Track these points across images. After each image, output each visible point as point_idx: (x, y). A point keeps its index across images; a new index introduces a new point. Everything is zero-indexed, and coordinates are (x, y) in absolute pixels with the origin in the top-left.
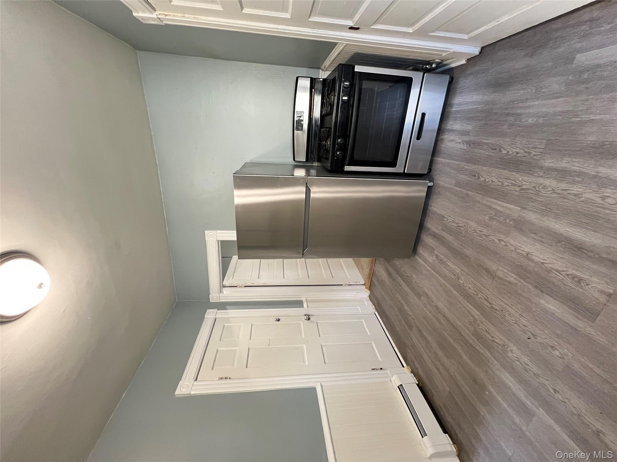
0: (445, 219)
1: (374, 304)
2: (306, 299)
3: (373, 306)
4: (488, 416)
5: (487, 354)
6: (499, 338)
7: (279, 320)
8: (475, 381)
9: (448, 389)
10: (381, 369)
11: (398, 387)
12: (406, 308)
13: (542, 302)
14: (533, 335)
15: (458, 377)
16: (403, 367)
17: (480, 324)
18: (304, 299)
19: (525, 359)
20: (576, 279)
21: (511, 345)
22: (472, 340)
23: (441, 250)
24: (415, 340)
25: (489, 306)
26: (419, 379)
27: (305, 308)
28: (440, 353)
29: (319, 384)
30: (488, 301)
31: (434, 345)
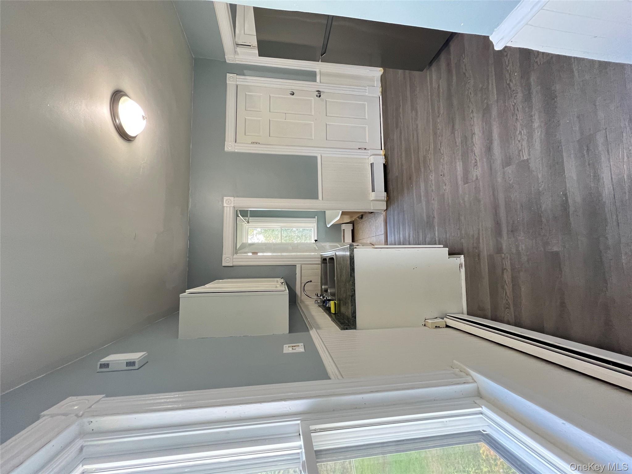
0: (463, 56)
1: (382, 86)
2: (320, 71)
3: (381, 88)
4: (406, 194)
5: (422, 170)
6: (432, 167)
7: (293, 94)
8: (410, 178)
9: (397, 174)
10: (365, 149)
11: (371, 164)
12: (401, 110)
13: (458, 163)
14: (444, 175)
15: (405, 172)
16: (381, 149)
17: (430, 154)
18: (318, 71)
19: (433, 182)
20: (476, 164)
21: (434, 173)
22: (421, 159)
23: (443, 84)
24: (395, 137)
25: (439, 147)
26: (386, 161)
27: (318, 83)
28: (404, 155)
29: (320, 155)
30: (441, 144)
31: (403, 148)
